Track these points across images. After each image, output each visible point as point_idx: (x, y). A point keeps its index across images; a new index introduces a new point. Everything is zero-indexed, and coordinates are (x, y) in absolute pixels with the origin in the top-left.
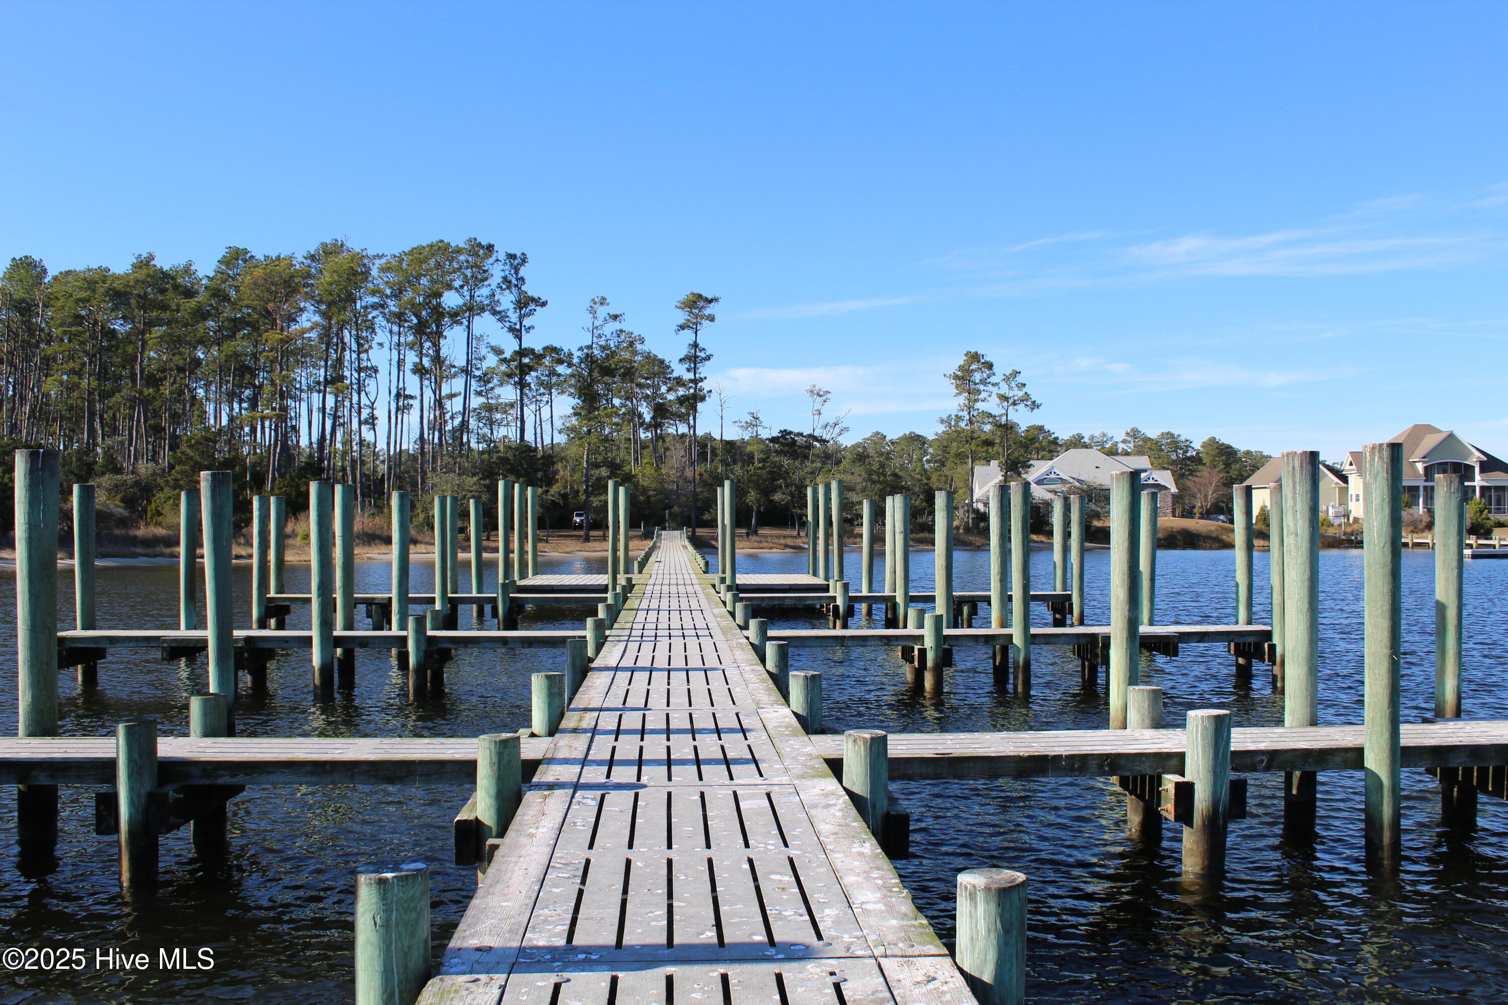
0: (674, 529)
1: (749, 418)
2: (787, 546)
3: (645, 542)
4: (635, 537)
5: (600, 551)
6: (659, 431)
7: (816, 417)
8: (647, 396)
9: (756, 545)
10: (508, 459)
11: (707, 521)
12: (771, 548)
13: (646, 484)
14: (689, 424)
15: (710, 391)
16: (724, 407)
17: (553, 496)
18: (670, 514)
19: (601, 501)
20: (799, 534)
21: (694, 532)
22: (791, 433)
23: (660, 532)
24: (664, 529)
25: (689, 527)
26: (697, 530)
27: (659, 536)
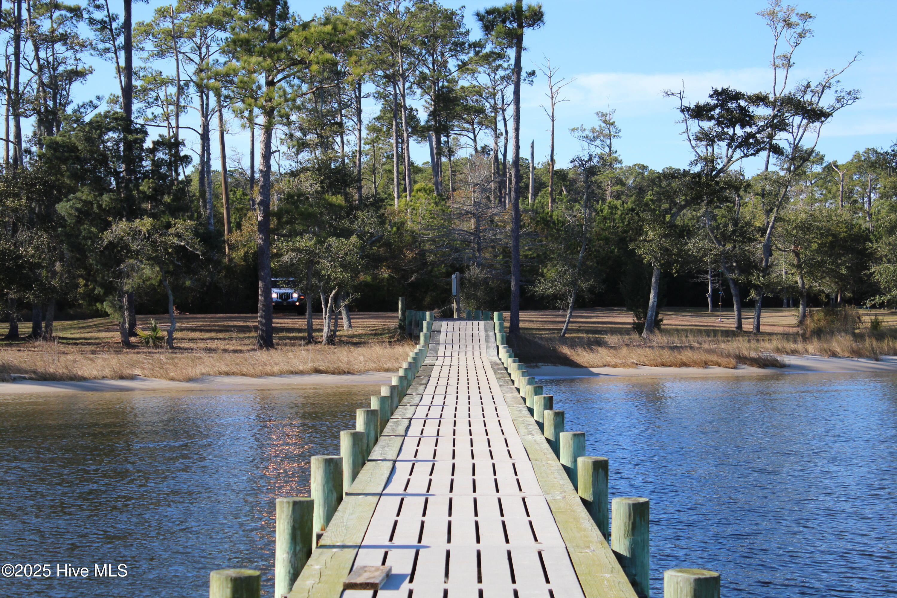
0: (471, 317)
1: (597, 123)
2: (742, 360)
3: (399, 350)
4: (377, 334)
5: (281, 374)
6: (443, 139)
7: (781, 73)
8: (423, 77)
9: (666, 355)
10: (73, 149)
11: (542, 297)
12: (706, 364)
13: (417, 228)
14: (495, 130)
15: (533, 73)
16: (558, 98)
17: (179, 236)
18: (462, 283)
19: (298, 250)
20: (740, 326)
21: (515, 321)
22: (738, 96)
23: (436, 325)
24: (447, 316)
25: (507, 309)
26: (523, 315)
27: (434, 333)
